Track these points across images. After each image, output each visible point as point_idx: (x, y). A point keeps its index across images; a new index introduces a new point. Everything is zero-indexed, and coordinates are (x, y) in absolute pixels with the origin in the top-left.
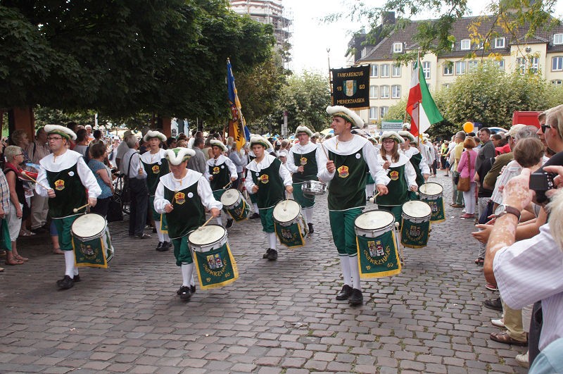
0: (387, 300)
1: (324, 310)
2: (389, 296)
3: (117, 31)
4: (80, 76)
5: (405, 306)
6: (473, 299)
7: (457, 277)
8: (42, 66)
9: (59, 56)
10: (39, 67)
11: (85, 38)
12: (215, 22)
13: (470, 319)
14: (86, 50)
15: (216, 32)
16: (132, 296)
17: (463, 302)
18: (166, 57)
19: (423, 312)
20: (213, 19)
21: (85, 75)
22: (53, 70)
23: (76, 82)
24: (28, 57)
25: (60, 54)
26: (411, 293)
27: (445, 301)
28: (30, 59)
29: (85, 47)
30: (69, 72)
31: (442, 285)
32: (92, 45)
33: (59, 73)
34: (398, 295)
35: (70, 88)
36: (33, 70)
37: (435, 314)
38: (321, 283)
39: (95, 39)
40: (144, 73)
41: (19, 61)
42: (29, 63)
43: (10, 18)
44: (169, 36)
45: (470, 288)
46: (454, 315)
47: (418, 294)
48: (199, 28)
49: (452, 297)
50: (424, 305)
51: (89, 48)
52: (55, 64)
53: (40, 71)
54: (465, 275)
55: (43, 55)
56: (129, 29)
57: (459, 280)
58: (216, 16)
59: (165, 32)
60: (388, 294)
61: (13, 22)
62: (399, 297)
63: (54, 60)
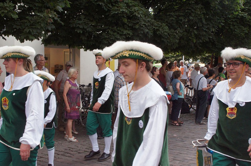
3: (190, 8)
4: (168, 34)
8: (149, 30)
10: (147, 30)
11: (172, 14)
18: (219, 21)
21: (171, 33)
22: (155, 31)
23: (166, 37)
24: (142, 25)
25: (158, 23)
29: (171, 18)
30: (162, 32)
32: (176, 17)
33: (158, 33)
35: (163, 41)
36: (144, 33)
39: (177, 14)
40: (205, 31)
42: (142, 28)
43: (135, 6)
44: (221, 8)
51: (174, 19)
52: (156, 28)
53: (147, 32)
55: (149, 24)
56: (197, 7)
59: (219, 6)
61: (135, 8)
63: (155, 26)
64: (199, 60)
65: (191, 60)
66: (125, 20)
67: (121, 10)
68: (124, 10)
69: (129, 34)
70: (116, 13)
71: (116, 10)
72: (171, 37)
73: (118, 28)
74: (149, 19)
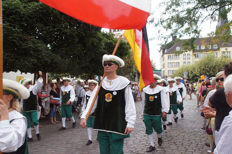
0: (169, 143)
1: (144, 146)
2: (169, 141)
3: (74, 46)
4: (61, 61)
5: (175, 145)
6: (201, 143)
7: (196, 134)
8: (48, 59)
9: (54, 55)
10: (47, 59)
11: (63, 49)
12: (109, 42)
13: (199, 150)
14: (63, 53)
15: (109, 45)
16: (76, 140)
17: (197, 144)
18: (91, 54)
19: (181, 147)
20: (109, 41)
21: (63, 61)
22: (52, 60)
23: (60, 64)
24: (43, 56)
25: (54, 54)
26: (178, 140)
27: (190, 143)
28: (44, 57)
29: (63, 52)
30: (57, 60)
31: (190, 137)
32: (65, 51)
33: (54, 61)
34: (173, 141)
35: (57, 66)
36: (45, 61)
37: (186, 148)
38: (145, 136)
39: (66, 49)
40: (84, 60)
41: (40, 57)
42: (44, 58)
43: (38, 43)
44: (92, 47)
45: (201, 138)
46: (193, 149)
47: (180, 140)
48: (103, 44)
49: (193, 141)
50: (182, 144)
51: (64, 52)
52: (53, 58)
53: (47, 61)
54: (199, 133)
55: (48, 55)
56: (78, 45)
57: (197, 135)
58: (110, 40)
59: (91, 46)
60: (169, 140)
62: (173, 142)
63: (52, 57)
64: (80, 78)
65: (75, 78)
66: (32, 52)
67: (29, 46)
68: (31, 46)
69: (35, 62)
70: (26, 47)
71: (25, 46)
72: (63, 64)
73: (27, 58)
74: (48, 52)
